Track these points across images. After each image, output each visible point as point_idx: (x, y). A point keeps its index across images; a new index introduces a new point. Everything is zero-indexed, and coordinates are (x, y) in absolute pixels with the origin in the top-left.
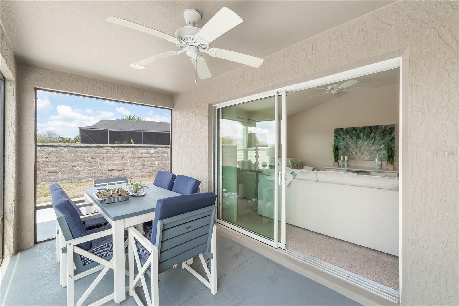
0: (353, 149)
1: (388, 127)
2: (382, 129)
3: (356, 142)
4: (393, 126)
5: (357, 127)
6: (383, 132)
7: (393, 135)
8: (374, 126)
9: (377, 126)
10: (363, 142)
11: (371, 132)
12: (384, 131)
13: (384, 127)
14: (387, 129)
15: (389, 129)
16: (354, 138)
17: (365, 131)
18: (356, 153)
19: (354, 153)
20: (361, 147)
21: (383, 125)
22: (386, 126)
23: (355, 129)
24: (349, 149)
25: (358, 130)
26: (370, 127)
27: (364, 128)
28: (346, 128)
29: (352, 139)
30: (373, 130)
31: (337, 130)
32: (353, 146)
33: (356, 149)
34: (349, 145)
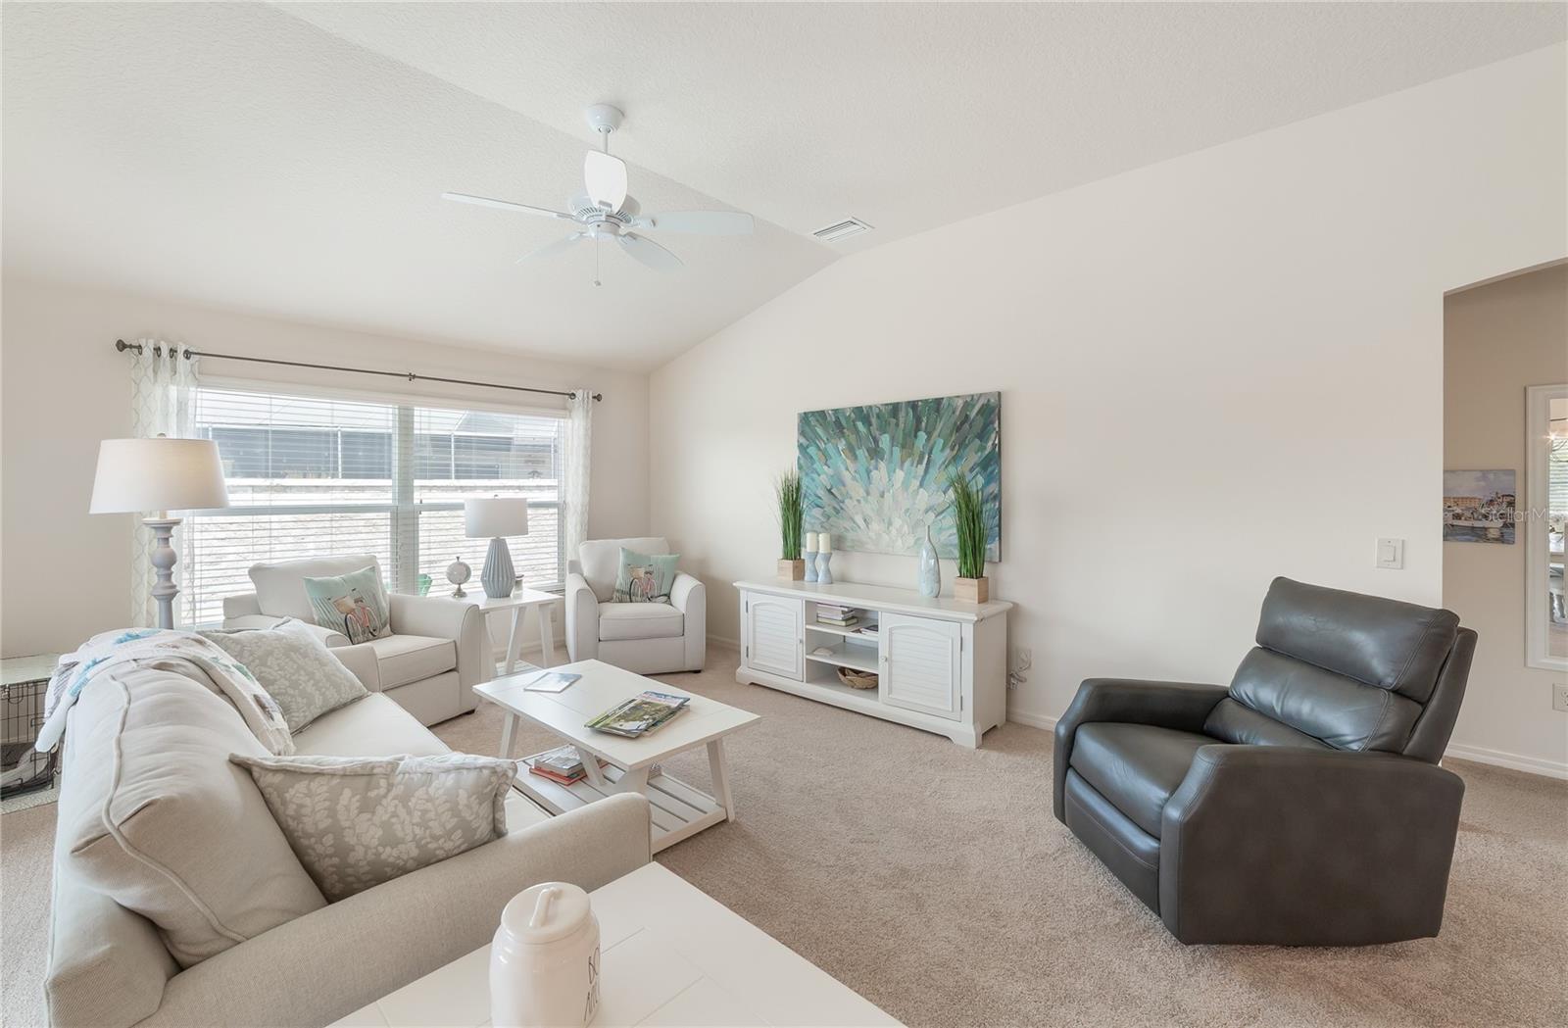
0: (859, 501)
1: (974, 406)
2: (954, 413)
3: (868, 472)
4: (992, 401)
5: (871, 407)
6: (958, 429)
7: (990, 443)
8: (926, 402)
9: (938, 401)
10: (891, 472)
11: (917, 429)
12: (962, 424)
13: (960, 403)
14: (973, 415)
15: (977, 414)
16: (862, 453)
17: (897, 425)
18: (865, 520)
19: (859, 519)
20: (882, 496)
21: (958, 397)
22: (969, 400)
23: (862, 414)
24: (843, 502)
25: (874, 420)
26: (913, 405)
27: (895, 408)
28: (836, 411)
29: (855, 457)
30: (925, 419)
31: (805, 419)
32: (856, 489)
33: (867, 501)
34: (844, 485)
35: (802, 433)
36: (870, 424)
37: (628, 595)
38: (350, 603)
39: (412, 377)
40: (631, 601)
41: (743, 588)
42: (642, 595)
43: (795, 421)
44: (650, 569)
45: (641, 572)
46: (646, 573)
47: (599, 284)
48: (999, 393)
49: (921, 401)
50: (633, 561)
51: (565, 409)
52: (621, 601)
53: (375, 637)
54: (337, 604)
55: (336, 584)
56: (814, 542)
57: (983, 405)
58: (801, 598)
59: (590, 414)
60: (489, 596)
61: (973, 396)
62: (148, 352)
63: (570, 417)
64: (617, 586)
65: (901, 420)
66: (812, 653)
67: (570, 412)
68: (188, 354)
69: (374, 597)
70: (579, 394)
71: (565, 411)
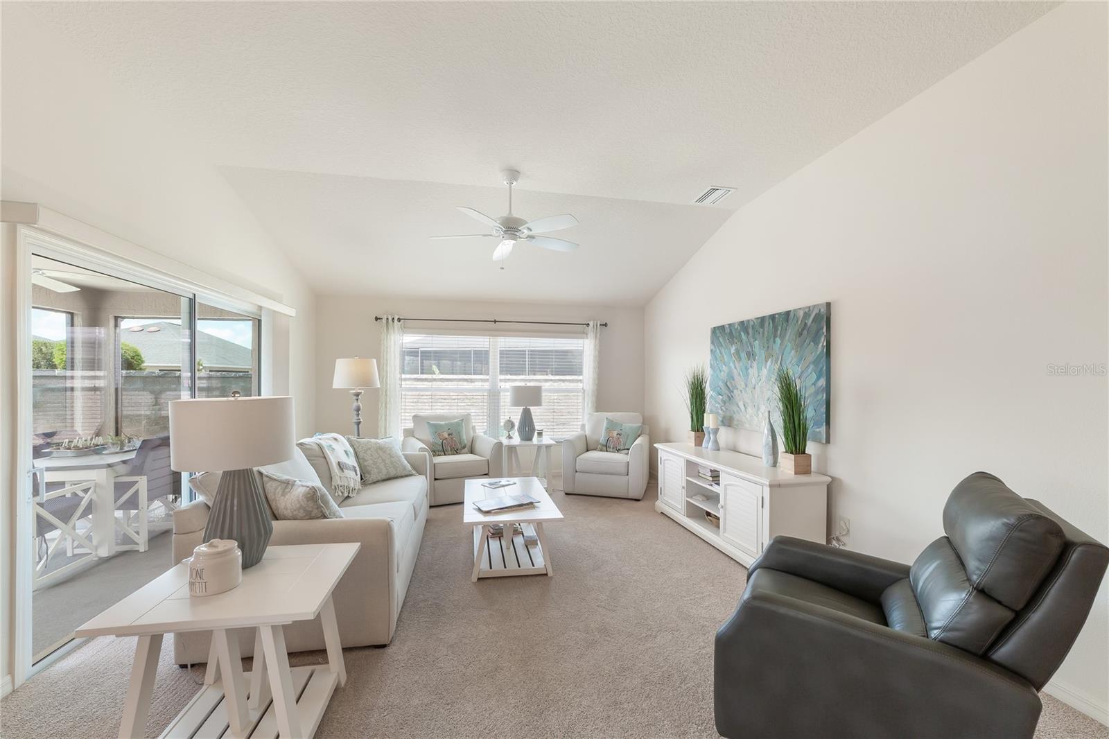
0: (741, 391)
1: (810, 316)
2: (797, 322)
3: (747, 369)
4: (822, 310)
5: (749, 321)
6: (800, 334)
7: (821, 344)
8: (780, 314)
9: (788, 313)
10: (759, 369)
11: (775, 337)
12: (803, 330)
13: (801, 313)
14: (809, 322)
15: (812, 322)
16: (743, 355)
17: (763, 333)
18: (744, 406)
19: (741, 404)
20: (754, 388)
21: (800, 309)
22: (807, 310)
23: (744, 325)
24: (733, 392)
25: (750, 331)
26: (773, 317)
27: (763, 319)
28: (730, 325)
29: (740, 359)
30: (780, 328)
31: (714, 330)
32: (740, 384)
33: (746, 391)
34: (734, 380)
35: (712, 343)
36: (748, 334)
37: (606, 448)
38: (446, 435)
39: (495, 321)
40: (607, 451)
41: (661, 450)
42: (613, 448)
43: (709, 333)
44: (620, 432)
45: (615, 434)
46: (617, 434)
47: (503, 268)
48: (828, 305)
49: (778, 314)
50: (612, 425)
51: (584, 333)
52: (601, 451)
53: (457, 453)
54: (439, 435)
55: (441, 425)
56: (709, 421)
57: (816, 314)
58: (683, 457)
59: (598, 335)
60: (522, 440)
61: (809, 307)
62: (384, 321)
63: (587, 338)
64: (601, 441)
65: (766, 329)
66: (691, 497)
67: (587, 334)
68: (399, 320)
69: (459, 434)
70: (591, 324)
71: (583, 334)
